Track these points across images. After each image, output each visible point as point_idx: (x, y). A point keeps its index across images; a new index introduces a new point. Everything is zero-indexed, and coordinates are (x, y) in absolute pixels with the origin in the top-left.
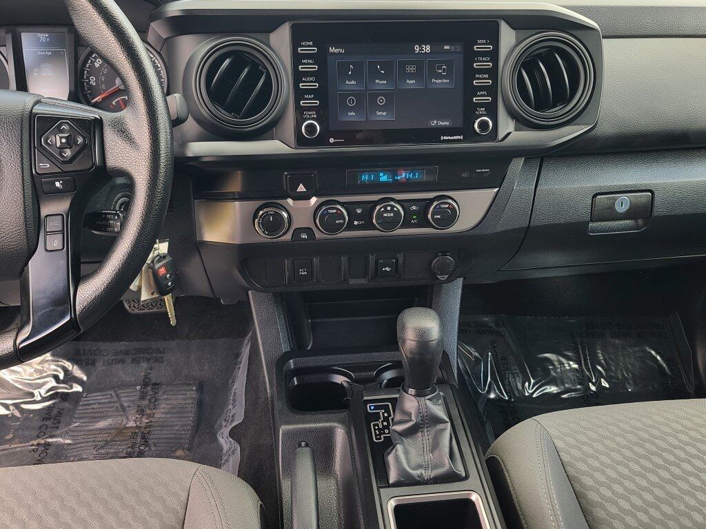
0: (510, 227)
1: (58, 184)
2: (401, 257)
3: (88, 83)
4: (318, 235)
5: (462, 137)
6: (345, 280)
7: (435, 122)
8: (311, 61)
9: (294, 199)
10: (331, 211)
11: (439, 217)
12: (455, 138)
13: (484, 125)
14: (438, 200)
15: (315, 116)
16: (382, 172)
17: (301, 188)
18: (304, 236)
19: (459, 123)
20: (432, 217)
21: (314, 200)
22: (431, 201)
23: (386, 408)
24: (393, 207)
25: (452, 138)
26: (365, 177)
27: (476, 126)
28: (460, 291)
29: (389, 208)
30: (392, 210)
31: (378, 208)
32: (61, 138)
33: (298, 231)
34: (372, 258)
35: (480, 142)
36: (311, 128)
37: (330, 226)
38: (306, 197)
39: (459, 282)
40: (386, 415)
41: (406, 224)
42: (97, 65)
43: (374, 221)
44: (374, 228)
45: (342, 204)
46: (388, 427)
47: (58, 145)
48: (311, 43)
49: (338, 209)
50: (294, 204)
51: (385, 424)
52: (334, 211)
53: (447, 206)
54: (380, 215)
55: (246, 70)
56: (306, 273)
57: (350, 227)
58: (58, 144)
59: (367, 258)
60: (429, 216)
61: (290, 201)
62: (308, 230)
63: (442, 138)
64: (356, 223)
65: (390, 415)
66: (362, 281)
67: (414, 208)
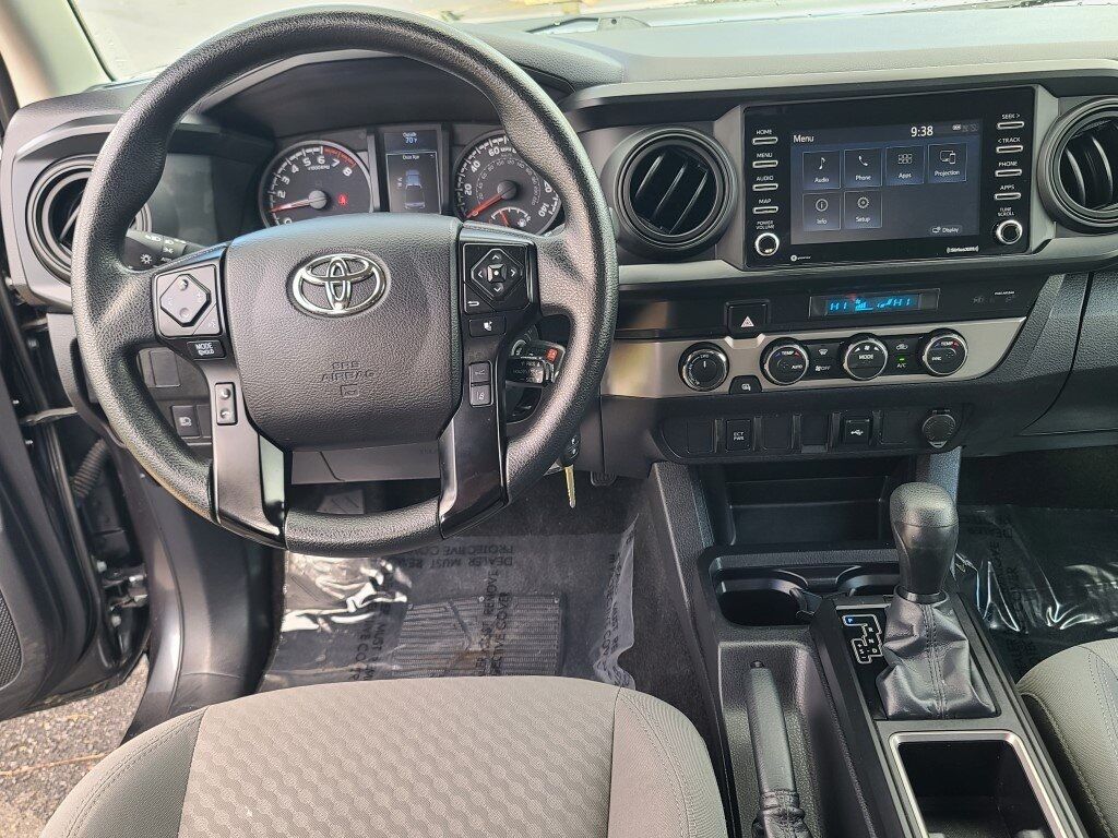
0: (1042, 373)
1: (486, 325)
2: (877, 416)
4: (766, 385)
5: (977, 249)
6: (796, 445)
7: (939, 228)
8: (768, 155)
9: (735, 338)
10: (784, 353)
11: (939, 358)
12: (967, 249)
13: (1010, 232)
14: (938, 336)
15: (772, 227)
16: (859, 298)
17: (748, 323)
18: (747, 387)
19: (974, 229)
20: (929, 359)
21: (761, 338)
22: (927, 337)
23: (871, 622)
24: (873, 346)
25: (964, 250)
26: (834, 306)
27: (999, 232)
28: (958, 465)
29: (867, 348)
30: (871, 351)
31: (851, 347)
32: (494, 270)
33: (739, 380)
34: (836, 418)
35: (1004, 254)
36: (767, 243)
37: (784, 373)
38: (750, 334)
39: (958, 452)
40: (871, 630)
41: (891, 371)
43: (845, 365)
44: (845, 375)
45: (802, 343)
46: (875, 645)
47: (490, 279)
48: (769, 131)
49: (795, 350)
50: (734, 343)
51: (871, 641)
52: (791, 353)
53: (950, 343)
54: (854, 356)
55: (682, 171)
56: (742, 438)
57: (812, 374)
58: (490, 278)
59: (828, 419)
60: (925, 358)
61: (729, 340)
62: (752, 379)
63: (948, 250)
64: (818, 368)
65: (876, 630)
66: (819, 450)
67: (902, 346)
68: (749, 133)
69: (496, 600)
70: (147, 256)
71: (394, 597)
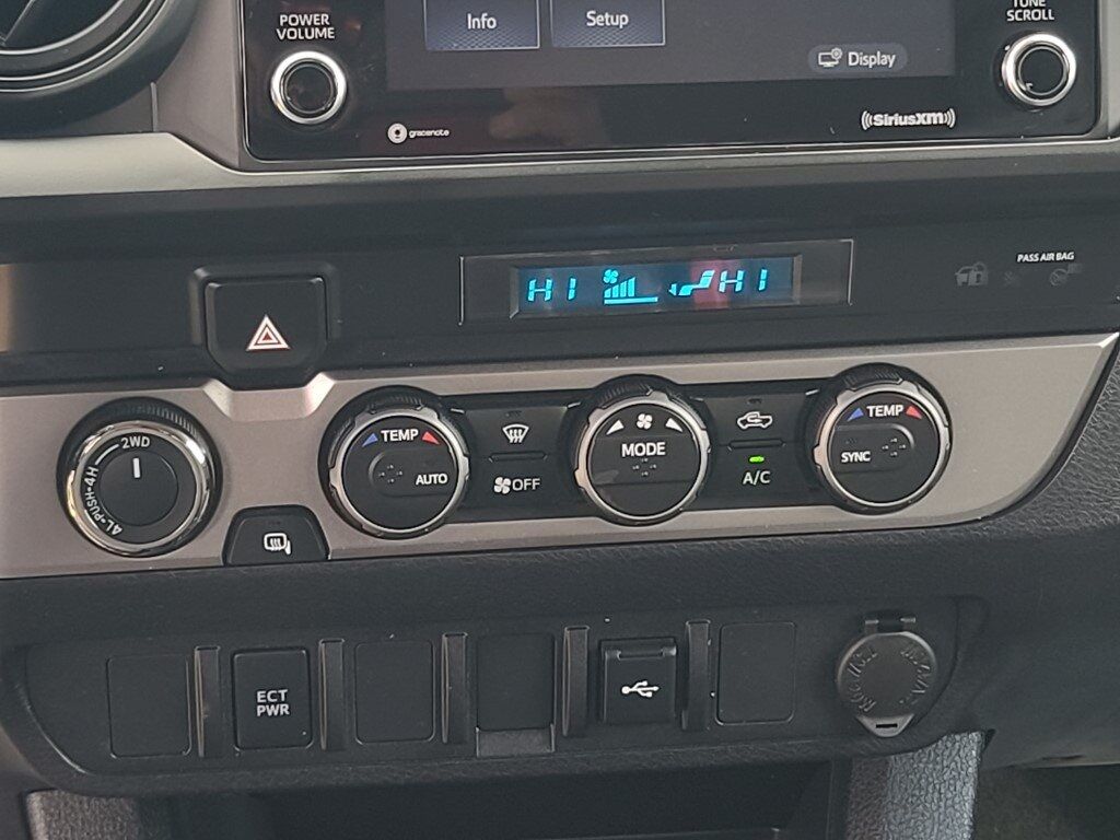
2: (700, 639)
4: (339, 539)
5: (949, 118)
6: (456, 738)
7: (837, 53)
9: (236, 383)
11: (862, 457)
12: (922, 119)
13: (1040, 67)
14: (858, 387)
15: (328, 33)
16: (612, 263)
17: (267, 337)
18: (278, 543)
19: (939, 61)
20: (834, 457)
21: (320, 387)
22: (828, 389)
24: (660, 414)
25: (909, 120)
26: (542, 291)
27: (1009, 69)
28: (969, 792)
29: (645, 421)
30: (658, 431)
31: (597, 419)
33: (252, 521)
34: (574, 643)
35: (1029, 136)
36: (307, 83)
37: (391, 498)
38: (286, 374)
39: (967, 750)
41: (721, 491)
43: (581, 475)
44: (577, 505)
45: (444, 405)
49: (424, 426)
50: (234, 404)
52: (411, 434)
53: (896, 410)
54: (606, 447)
56: (284, 709)
57: (480, 503)
59: (552, 648)
60: (821, 455)
61: (217, 392)
62: (295, 518)
63: (867, 120)
64: (502, 485)
66: (529, 746)
67: (754, 418)
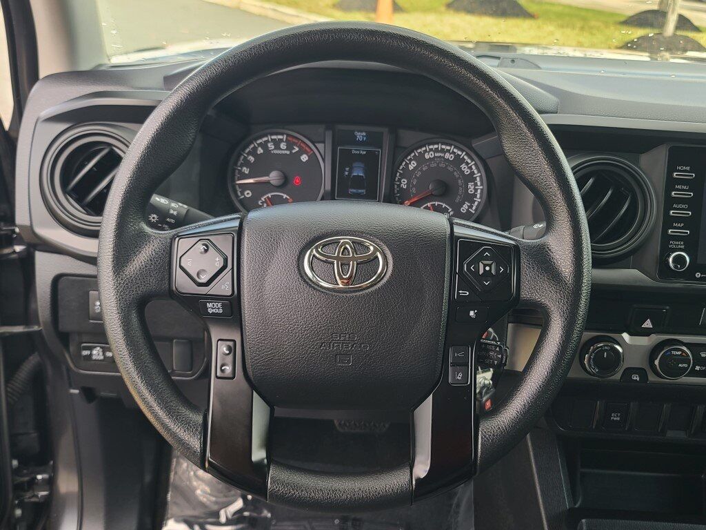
1: (472, 313)
3: (399, 186)
4: (652, 377)
6: (662, 431)
8: (685, 187)
9: (631, 334)
10: (674, 352)
15: (682, 247)
17: (648, 324)
18: (636, 378)
21: (653, 337)
32: (485, 266)
33: (629, 371)
37: (671, 369)
38: (647, 333)
42: (411, 167)
45: (689, 346)
47: (481, 273)
48: (688, 168)
49: (683, 351)
50: (630, 340)
52: (679, 353)
55: (610, 192)
56: (618, 419)
58: (481, 271)
59: (693, 410)
61: (625, 336)
62: (641, 371)
64: (697, 368)
66: (681, 435)
68: (671, 168)
69: (349, 524)
70: (155, 216)
71: (261, 513)
